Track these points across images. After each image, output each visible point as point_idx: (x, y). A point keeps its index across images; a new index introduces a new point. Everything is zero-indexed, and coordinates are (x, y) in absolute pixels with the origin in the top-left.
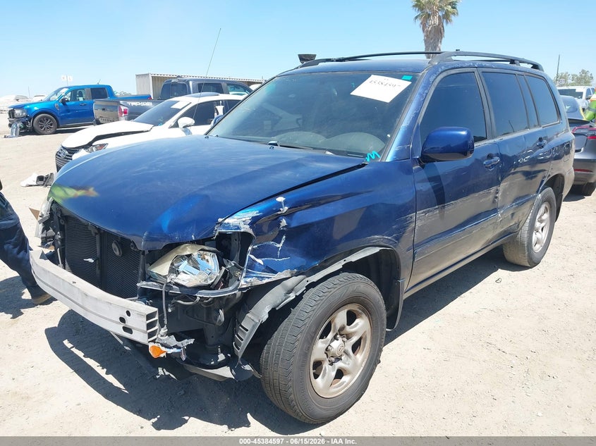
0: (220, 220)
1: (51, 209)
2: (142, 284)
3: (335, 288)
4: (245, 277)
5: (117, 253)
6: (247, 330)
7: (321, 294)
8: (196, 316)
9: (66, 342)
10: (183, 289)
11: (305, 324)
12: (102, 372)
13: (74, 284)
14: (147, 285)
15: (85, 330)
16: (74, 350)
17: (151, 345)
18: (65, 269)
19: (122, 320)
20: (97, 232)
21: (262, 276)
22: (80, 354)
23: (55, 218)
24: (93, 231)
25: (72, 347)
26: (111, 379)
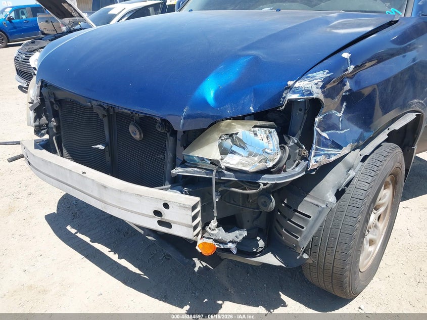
0: (290, 83)
1: (41, 94)
2: (178, 171)
3: (385, 160)
4: (315, 156)
5: (137, 137)
6: (310, 217)
7: (376, 168)
8: (233, 202)
9: (69, 228)
10: (238, 174)
11: (365, 204)
12: (114, 257)
13: (84, 175)
14: (187, 172)
15: (82, 213)
16: (79, 235)
17: (199, 242)
18: (62, 156)
19: (157, 213)
20: (105, 113)
21: (329, 153)
22: (87, 239)
23: (47, 103)
24: (101, 113)
25: (76, 233)
26: (124, 262)
